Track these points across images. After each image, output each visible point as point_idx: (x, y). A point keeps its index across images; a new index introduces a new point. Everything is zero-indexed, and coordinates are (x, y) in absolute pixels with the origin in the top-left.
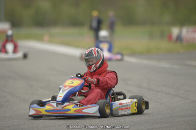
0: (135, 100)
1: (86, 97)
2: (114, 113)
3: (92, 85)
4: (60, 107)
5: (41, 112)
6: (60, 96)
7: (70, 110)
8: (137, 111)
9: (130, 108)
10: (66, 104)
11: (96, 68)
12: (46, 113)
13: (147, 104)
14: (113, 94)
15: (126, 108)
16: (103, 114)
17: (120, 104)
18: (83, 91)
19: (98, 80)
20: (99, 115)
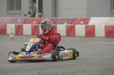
0: (72, 51)
1: (42, 49)
2: (60, 58)
3: (46, 42)
4: (28, 55)
5: (17, 58)
7: (34, 56)
8: (72, 57)
9: (69, 55)
10: (32, 53)
11: (49, 31)
12: (19, 59)
13: (78, 53)
14: (58, 48)
15: (67, 56)
16: (54, 59)
18: (40, 46)
20: (52, 59)
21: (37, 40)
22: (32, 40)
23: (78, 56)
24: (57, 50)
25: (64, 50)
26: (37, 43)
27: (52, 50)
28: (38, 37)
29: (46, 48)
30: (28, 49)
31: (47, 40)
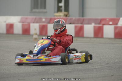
0: (84, 54)
2: (71, 61)
3: (56, 44)
4: (35, 58)
5: (23, 61)
6: (35, 51)
7: (42, 59)
8: (85, 60)
9: (80, 58)
10: (39, 55)
11: (60, 32)
12: (26, 61)
13: (91, 56)
14: (69, 50)
15: (78, 59)
16: (63, 63)
17: (74, 56)
18: (50, 48)
19: (60, 40)
20: (61, 62)
21: (47, 42)
22: (41, 41)
23: (91, 59)
24: (69, 52)
25: (77, 52)
26: (46, 44)
27: (61, 53)
28: (48, 38)
29: (56, 51)
30: (36, 51)
31: (58, 42)
